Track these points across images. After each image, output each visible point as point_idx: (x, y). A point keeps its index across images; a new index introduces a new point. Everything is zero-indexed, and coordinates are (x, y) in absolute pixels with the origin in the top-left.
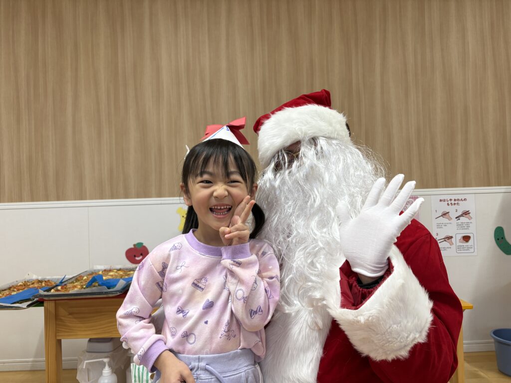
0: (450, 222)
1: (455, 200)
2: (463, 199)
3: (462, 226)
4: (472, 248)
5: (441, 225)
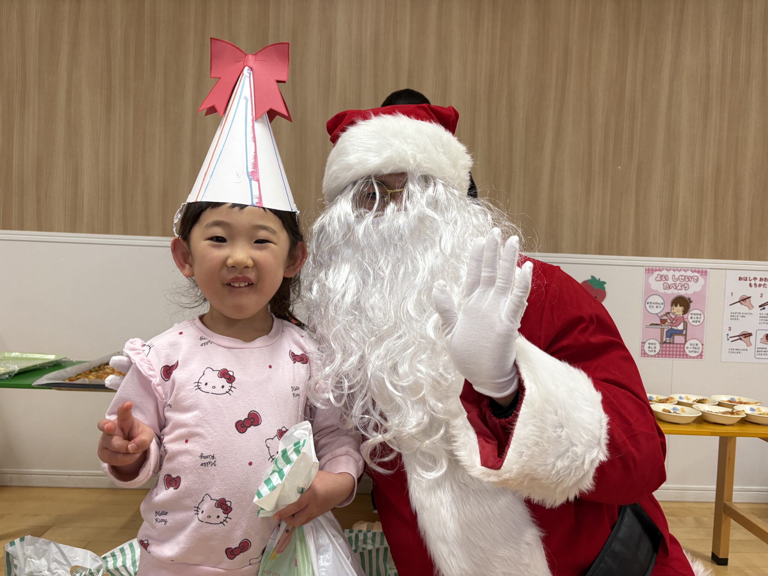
0: (750, 311)
1: (761, 279)
3: (767, 319)
5: (736, 316)
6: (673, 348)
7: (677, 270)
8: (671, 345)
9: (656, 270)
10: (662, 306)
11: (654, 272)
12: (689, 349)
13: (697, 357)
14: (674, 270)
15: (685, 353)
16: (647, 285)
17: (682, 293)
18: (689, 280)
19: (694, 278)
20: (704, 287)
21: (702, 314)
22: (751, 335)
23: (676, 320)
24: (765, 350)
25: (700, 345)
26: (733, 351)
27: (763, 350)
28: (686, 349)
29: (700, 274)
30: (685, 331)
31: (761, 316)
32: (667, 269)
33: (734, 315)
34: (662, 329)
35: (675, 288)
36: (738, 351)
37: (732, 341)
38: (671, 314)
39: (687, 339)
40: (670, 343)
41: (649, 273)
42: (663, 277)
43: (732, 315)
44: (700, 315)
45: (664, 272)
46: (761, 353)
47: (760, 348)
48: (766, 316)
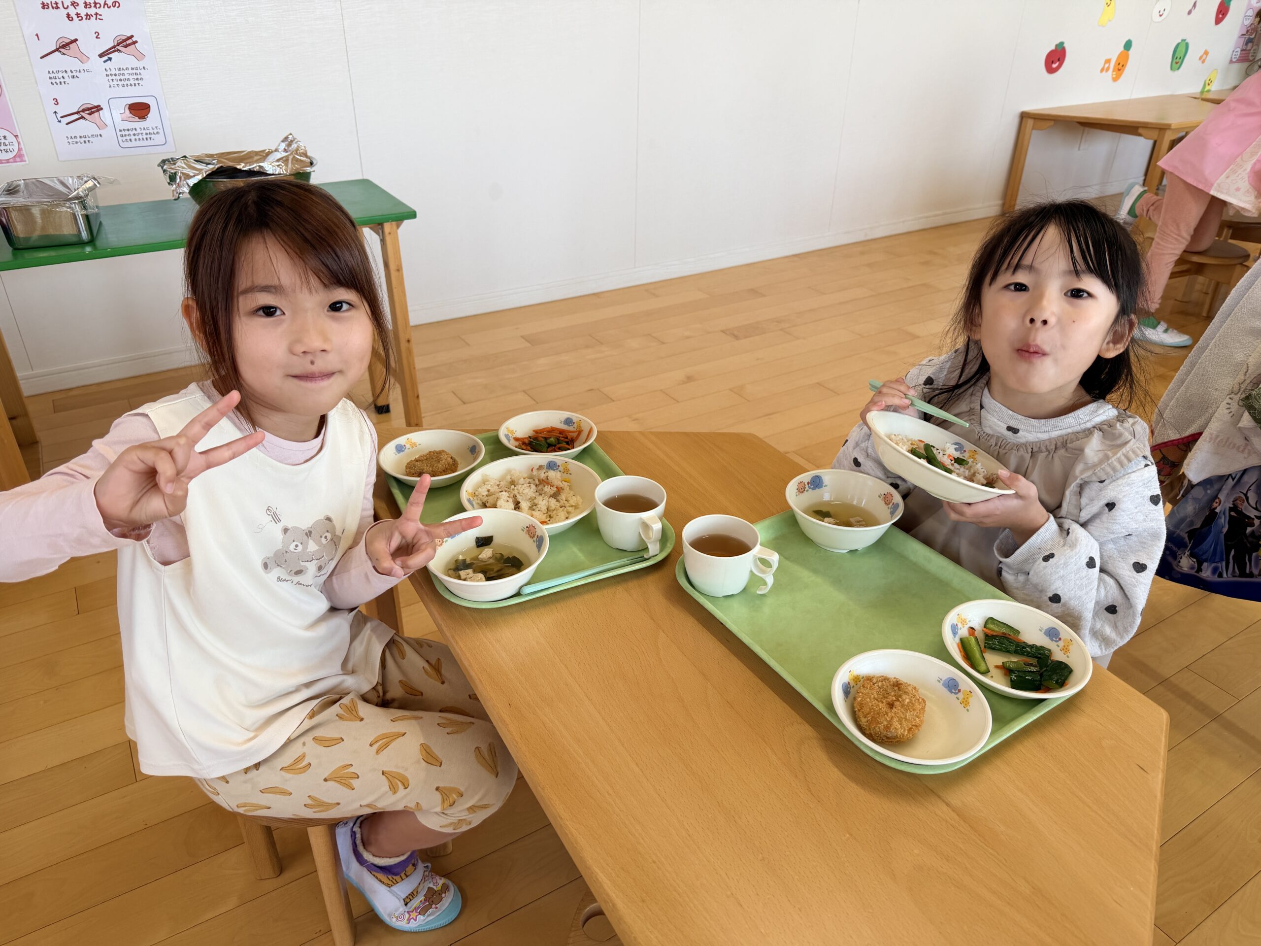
1: (87, 5)
2: (110, 4)
3: (122, 77)
4: (158, 133)
5: (60, 76)
13: (13, 159)
22: (102, 109)
24: (134, 132)
25: (10, 138)
27: (131, 133)
31: (109, 73)
33: (56, 75)
36: (86, 139)
37: (67, 124)
43: (52, 75)
46: (128, 138)
47: (124, 130)
48: (117, 72)
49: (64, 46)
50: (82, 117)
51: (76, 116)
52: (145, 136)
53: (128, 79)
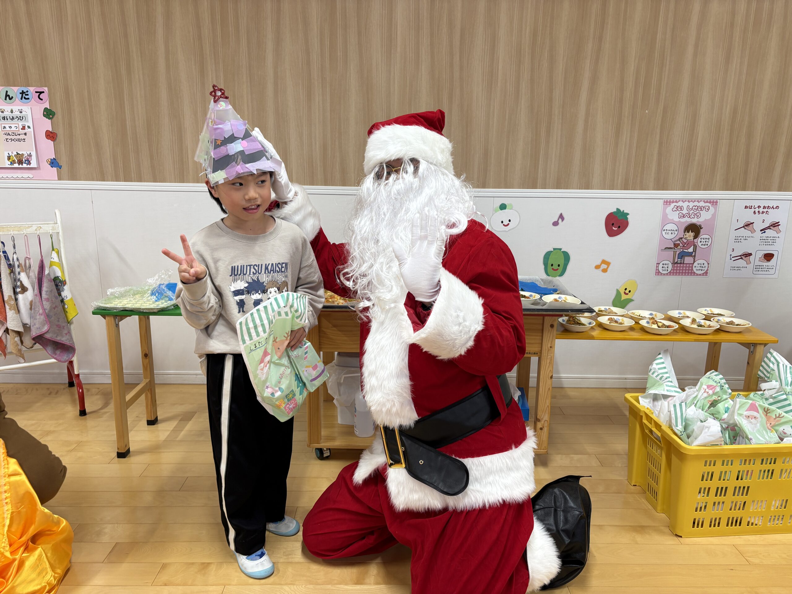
0: (752, 235)
1: (764, 207)
2: (775, 207)
3: (767, 241)
4: (773, 268)
5: (740, 239)
6: (683, 267)
7: (692, 201)
8: (682, 265)
9: (673, 202)
10: (676, 233)
11: (671, 203)
12: (696, 268)
13: (703, 274)
14: (689, 202)
15: (693, 271)
16: (665, 216)
17: (695, 221)
18: (701, 210)
19: (706, 208)
20: (714, 216)
21: (710, 239)
22: (752, 255)
23: (688, 244)
24: (762, 267)
25: (706, 264)
26: (734, 268)
27: (760, 267)
28: (694, 268)
29: (712, 204)
30: (694, 253)
31: (761, 238)
32: (682, 201)
33: (738, 238)
34: (675, 252)
35: (689, 217)
36: (739, 268)
37: (734, 261)
38: (683, 239)
39: (695, 260)
40: (680, 263)
41: (666, 204)
42: (679, 207)
43: (736, 238)
44: (709, 239)
45: (680, 204)
46: (758, 269)
47: (758, 266)
48: (766, 238)
49: (748, 225)
50: (742, 258)
51: (739, 257)
52: (766, 269)
53: (769, 242)
